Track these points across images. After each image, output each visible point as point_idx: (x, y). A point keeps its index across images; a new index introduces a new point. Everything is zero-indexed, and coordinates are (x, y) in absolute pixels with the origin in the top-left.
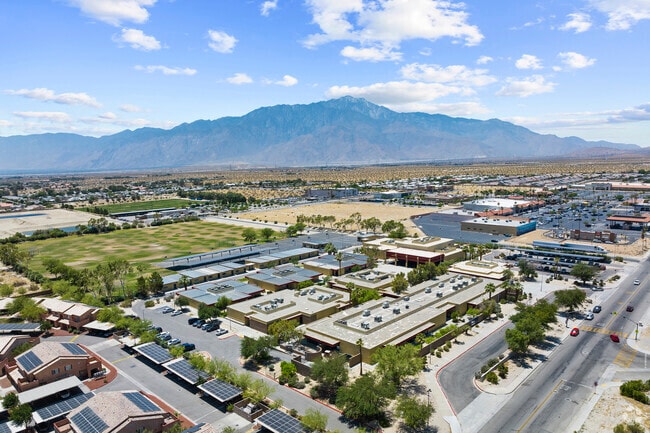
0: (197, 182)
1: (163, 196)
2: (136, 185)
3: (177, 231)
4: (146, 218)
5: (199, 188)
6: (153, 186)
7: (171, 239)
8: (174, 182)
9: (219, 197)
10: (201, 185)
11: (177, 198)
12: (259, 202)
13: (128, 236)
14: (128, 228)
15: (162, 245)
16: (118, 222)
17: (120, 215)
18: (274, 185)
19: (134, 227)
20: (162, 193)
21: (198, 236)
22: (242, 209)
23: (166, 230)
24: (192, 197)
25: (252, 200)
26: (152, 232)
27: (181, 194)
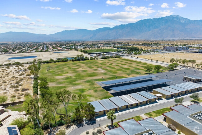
0: (120, 43)
1: (108, 47)
2: (100, 44)
3: (111, 62)
4: (100, 55)
5: (120, 45)
6: (105, 44)
7: (108, 66)
8: (112, 43)
9: (128, 48)
10: (121, 44)
11: (113, 48)
12: (145, 51)
13: (91, 63)
14: (92, 59)
15: (104, 69)
16: (89, 57)
17: (91, 54)
18: (148, 45)
19: (94, 59)
20: (108, 46)
21: (121, 65)
22: (139, 54)
23: (107, 61)
24: (118, 48)
25: (142, 50)
26: (101, 62)
27: (114, 47)
